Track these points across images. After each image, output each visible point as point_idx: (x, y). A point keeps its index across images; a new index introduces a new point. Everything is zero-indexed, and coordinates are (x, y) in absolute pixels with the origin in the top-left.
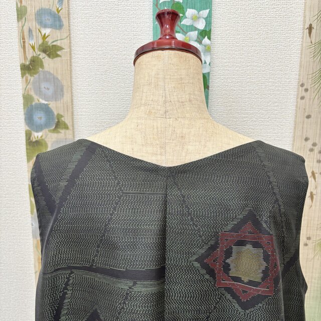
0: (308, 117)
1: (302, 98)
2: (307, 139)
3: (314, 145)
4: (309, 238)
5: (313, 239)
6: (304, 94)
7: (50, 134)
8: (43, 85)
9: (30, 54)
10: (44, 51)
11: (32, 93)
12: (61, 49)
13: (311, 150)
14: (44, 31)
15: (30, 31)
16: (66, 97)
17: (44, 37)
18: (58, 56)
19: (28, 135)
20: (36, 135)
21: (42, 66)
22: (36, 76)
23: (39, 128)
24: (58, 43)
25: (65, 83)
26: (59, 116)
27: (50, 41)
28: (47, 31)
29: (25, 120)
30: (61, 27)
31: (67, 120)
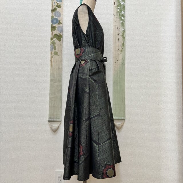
0: (116, 21)
1: (114, 17)
2: (116, 26)
3: (118, 27)
4: (118, 49)
5: (119, 49)
6: (114, 16)
7: (57, 25)
8: (56, 14)
9: (54, 7)
10: (57, 7)
11: (54, 16)
12: (61, 6)
13: (117, 28)
14: (57, 3)
15: (54, 2)
16: (62, 17)
17: (58, 4)
18: (60, 8)
19: (52, 25)
20: (54, 25)
21: (57, 10)
22: (55, 12)
23: (55, 23)
24: (61, 5)
25: (61, 14)
26: (60, 21)
27: (59, 5)
28: (58, 3)
29: (51, 22)
30: (61, 2)
31: (61, 22)
